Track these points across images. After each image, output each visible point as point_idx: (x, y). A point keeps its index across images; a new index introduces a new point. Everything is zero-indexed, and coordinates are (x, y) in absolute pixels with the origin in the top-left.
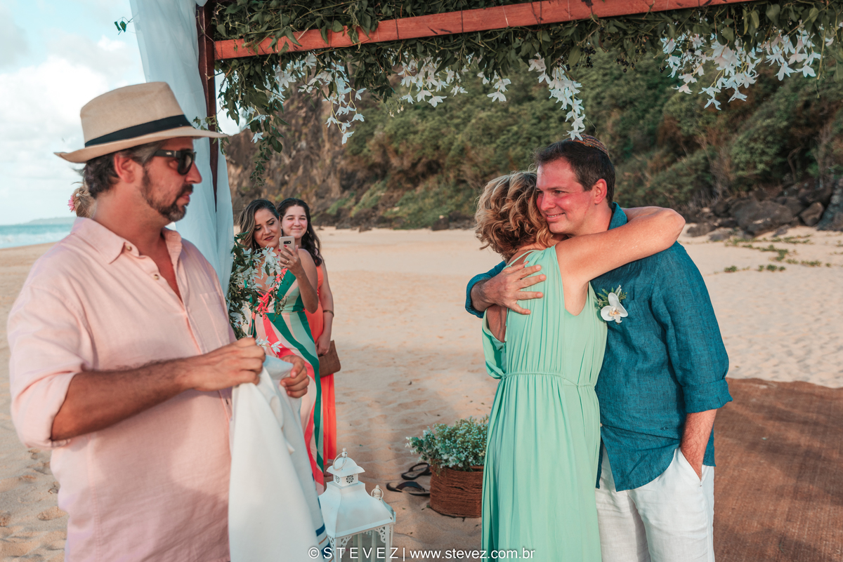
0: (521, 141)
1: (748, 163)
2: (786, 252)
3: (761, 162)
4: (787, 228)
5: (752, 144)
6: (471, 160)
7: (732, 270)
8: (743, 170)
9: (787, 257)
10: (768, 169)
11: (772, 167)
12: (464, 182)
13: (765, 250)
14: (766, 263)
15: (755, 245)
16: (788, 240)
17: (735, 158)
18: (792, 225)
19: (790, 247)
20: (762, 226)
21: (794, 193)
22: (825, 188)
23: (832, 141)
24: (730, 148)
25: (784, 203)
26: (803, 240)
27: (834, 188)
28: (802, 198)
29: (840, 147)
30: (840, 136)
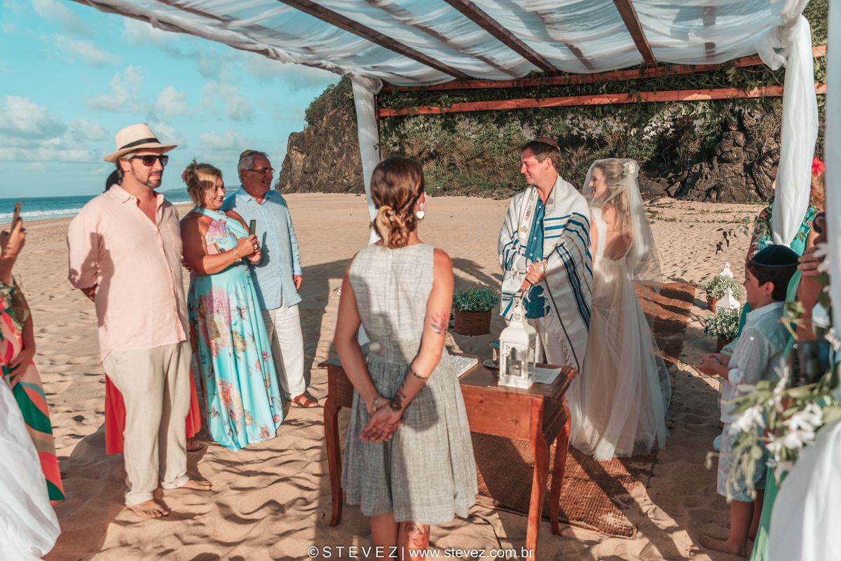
0: (491, 138)
1: (637, 155)
2: (657, 212)
3: (646, 155)
4: (659, 198)
5: (641, 144)
6: (459, 150)
9: (657, 216)
10: (649, 160)
11: (653, 158)
12: (454, 164)
16: (659, 206)
18: (662, 196)
19: (660, 210)
21: (665, 176)
22: (683, 172)
23: (689, 143)
24: (627, 145)
25: (658, 182)
26: (668, 205)
27: (689, 173)
28: (670, 179)
29: (694, 147)
30: (694, 140)
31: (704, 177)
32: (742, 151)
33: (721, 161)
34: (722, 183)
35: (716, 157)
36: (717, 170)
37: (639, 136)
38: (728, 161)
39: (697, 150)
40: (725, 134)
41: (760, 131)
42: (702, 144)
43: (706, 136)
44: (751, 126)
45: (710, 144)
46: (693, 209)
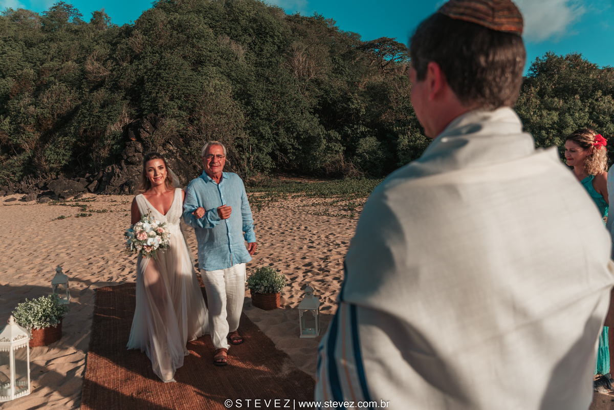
1: (56, 160)
2: (86, 206)
3: (63, 160)
4: (82, 194)
5: (57, 150)
7: (62, 218)
8: (53, 163)
9: (88, 209)
10: (67, 163)
11: (69, 162)
13: (74, 206)
14: (80, 213)
15: (67, 204)
16: (84, 200)
17: (48, 157)
18: (84, 192)
19: (88, 204)
20: (68, 193)
21: (83, 176)
22: (99, 173)
23: (100, 149)
24: (45, 151)
25: (78, 181)
26: (92, 200)
27: (103, 173)
28: (88, 178)
29: (104, 153)
30: (104, 148)
31: (117, 175)
32: (142, 156)
33: (128, 163)
34: (131, 180)
35: (123, 161)
36: (126, 170)
37: (55, 144)
38: (133, 163)
39: (107, 155)
40: (127, 143)
41: (153, 142)
42: (110, 150)
43: (113, 145)
44: (146, 138)
45: (117, 151)
46: (115, 201)
